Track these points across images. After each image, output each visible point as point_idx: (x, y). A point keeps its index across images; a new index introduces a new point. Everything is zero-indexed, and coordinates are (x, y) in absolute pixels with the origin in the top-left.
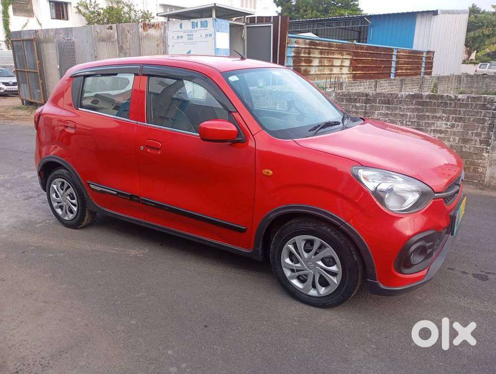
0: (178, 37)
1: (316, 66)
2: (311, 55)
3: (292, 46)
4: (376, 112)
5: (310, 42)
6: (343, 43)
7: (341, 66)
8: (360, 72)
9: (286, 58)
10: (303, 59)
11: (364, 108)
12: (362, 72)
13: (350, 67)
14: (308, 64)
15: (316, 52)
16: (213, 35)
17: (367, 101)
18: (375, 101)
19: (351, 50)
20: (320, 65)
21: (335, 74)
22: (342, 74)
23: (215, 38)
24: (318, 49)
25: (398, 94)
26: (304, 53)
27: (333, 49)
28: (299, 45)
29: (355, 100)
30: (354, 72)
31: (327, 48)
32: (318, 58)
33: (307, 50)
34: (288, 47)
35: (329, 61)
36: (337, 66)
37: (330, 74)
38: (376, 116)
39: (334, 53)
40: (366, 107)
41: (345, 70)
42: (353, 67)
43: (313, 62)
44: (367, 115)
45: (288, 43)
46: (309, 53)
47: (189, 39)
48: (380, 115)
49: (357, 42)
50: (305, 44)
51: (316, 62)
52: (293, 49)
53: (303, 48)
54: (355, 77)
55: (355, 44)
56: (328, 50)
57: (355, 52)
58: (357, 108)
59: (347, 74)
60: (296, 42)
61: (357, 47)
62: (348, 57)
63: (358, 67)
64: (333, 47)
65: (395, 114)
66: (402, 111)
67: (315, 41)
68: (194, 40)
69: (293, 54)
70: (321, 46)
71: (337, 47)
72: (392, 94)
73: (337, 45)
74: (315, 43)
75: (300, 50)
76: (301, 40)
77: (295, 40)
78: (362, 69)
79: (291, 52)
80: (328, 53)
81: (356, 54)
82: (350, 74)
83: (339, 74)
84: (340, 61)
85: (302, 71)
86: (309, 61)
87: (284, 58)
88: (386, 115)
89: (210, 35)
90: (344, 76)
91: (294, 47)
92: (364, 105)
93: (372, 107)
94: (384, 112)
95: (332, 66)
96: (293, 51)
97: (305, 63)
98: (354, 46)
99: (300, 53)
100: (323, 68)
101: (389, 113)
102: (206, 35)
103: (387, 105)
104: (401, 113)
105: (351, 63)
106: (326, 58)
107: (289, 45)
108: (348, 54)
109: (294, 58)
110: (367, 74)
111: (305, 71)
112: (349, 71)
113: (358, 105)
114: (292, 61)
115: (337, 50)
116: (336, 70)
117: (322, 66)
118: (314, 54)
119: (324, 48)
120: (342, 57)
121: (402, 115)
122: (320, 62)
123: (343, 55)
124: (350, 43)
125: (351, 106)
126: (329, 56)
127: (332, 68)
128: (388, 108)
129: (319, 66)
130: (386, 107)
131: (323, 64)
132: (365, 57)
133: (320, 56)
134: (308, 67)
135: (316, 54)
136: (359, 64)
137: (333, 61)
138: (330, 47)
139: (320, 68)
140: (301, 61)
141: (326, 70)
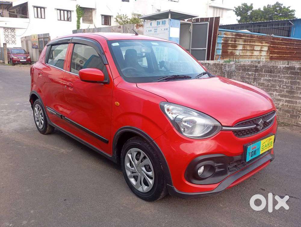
0: (149, 31)
1: (240, 50)
2: (237, 43)
3: (222, 36)
4: (262, 78)
5: (236, 34)
6: (263, 35)
7: (261, 51)
8: (276, 55)
9: (216, 44)
10: (230, 45)
11: (254, 75)
12: (278, 55)
13: (267, 51)
14: (234, 49)
15: (241, 40)
16: (168, 29)
17: (256, 71)
18: (261, 71)
19: (269, 40)
20: (244, 49)
21: (255, 56)
22: (261, 56)
23: (169, 31)
24: (242, 39)
25: (277, 66)
26: (231, 41)
27: (254, 39)
28: (228, 36)
29: (248, 70)
30: (271, 55)
31: (249, 38)
32: (241, 44)
33: (233, 39)
34: (218, 37)
35: (251, 47)
36: (258, 50)
37: (251, 55)
38: (262, 81)
39: (255, 41)
40: (255, 74)
41: (264, 54)
42: (271, 51)
43: (238, 47)
44: (256, 80)
45: (218, 34)
46: (235, 41)
47: (155, 32)
48: (265, 80)
49: (274, 35)
50: (232, 35)
51: (240, 47)
52: (223, 38)
53: (230, 38)
54: (271, 58)
55: (272, 36)
56: (250, 39)
57: (272, 41)
58: (249, 75)
59: (265, 56)
60: (225, 34)
61: (274, 38)
62: (267, 45)
63: (275, 51)
64: (254, 38)
65: (275, 80)
66: (280, 78)
67: (240, 34)
68: (158, 32)
69: (222, 42)
70: (245, 37)
71: (257, 38)
72: (273, 66)
73: (257, 36)
74: (241, 35)
75: (228, 39)
76: (229, 33)
77: (224, 32)
78: (277, 53)
79: (221, 40)
80: (250, 42)
81: (273, 43)
82: (268, 56)
83: (258, 56)
84: (260, 47)
85: (229, 53)
86: (235, 46)
87: (215, 44)
88: (269, 81)
89: (167, 29)
90: (262, 57)
91: (223, 37)
92: (254, 73)
93: (260, 74)
94: (267, 78)
95: (253, 50)
96: (223, 39)
97: (231, 47)
98: (272, 37)
99: (228, 41)
100: (245, 51)
101: (271, 79)
102: (165, 29)
103: (270, 74)
104: (280, 80)
105: (269, 49)
106: (249, 45)
107: (219, 36)
108: (266, 43)
109: (224, 44)
110: (282, 56)
111: (231, 53)
112: (267, 54)
113: (250, 73)
114: (221, 46)
115: (258, 40)
116: (256, 53)
117: (245, 50)
118: (239, 41)
119: (247, 38)
120: (261, 45)
121: (280, 81)
122: (244, 47)
123: (262, 43)
124: (269, 35)
125: (245, 74)
126: (251, 44)
127: (253, 51)
128: (270, 76)
129: (242, 50)
130: (269, 75)
131: (246, 49)
132: (281, 45)
133: (243, 43)
134: (233, 50)
135: (241, 42)
136: (275, 50)
137: (254, 47)
138: (251, 38)
139: (243, 51)
140: (228, 46)
141: (248, 53)
